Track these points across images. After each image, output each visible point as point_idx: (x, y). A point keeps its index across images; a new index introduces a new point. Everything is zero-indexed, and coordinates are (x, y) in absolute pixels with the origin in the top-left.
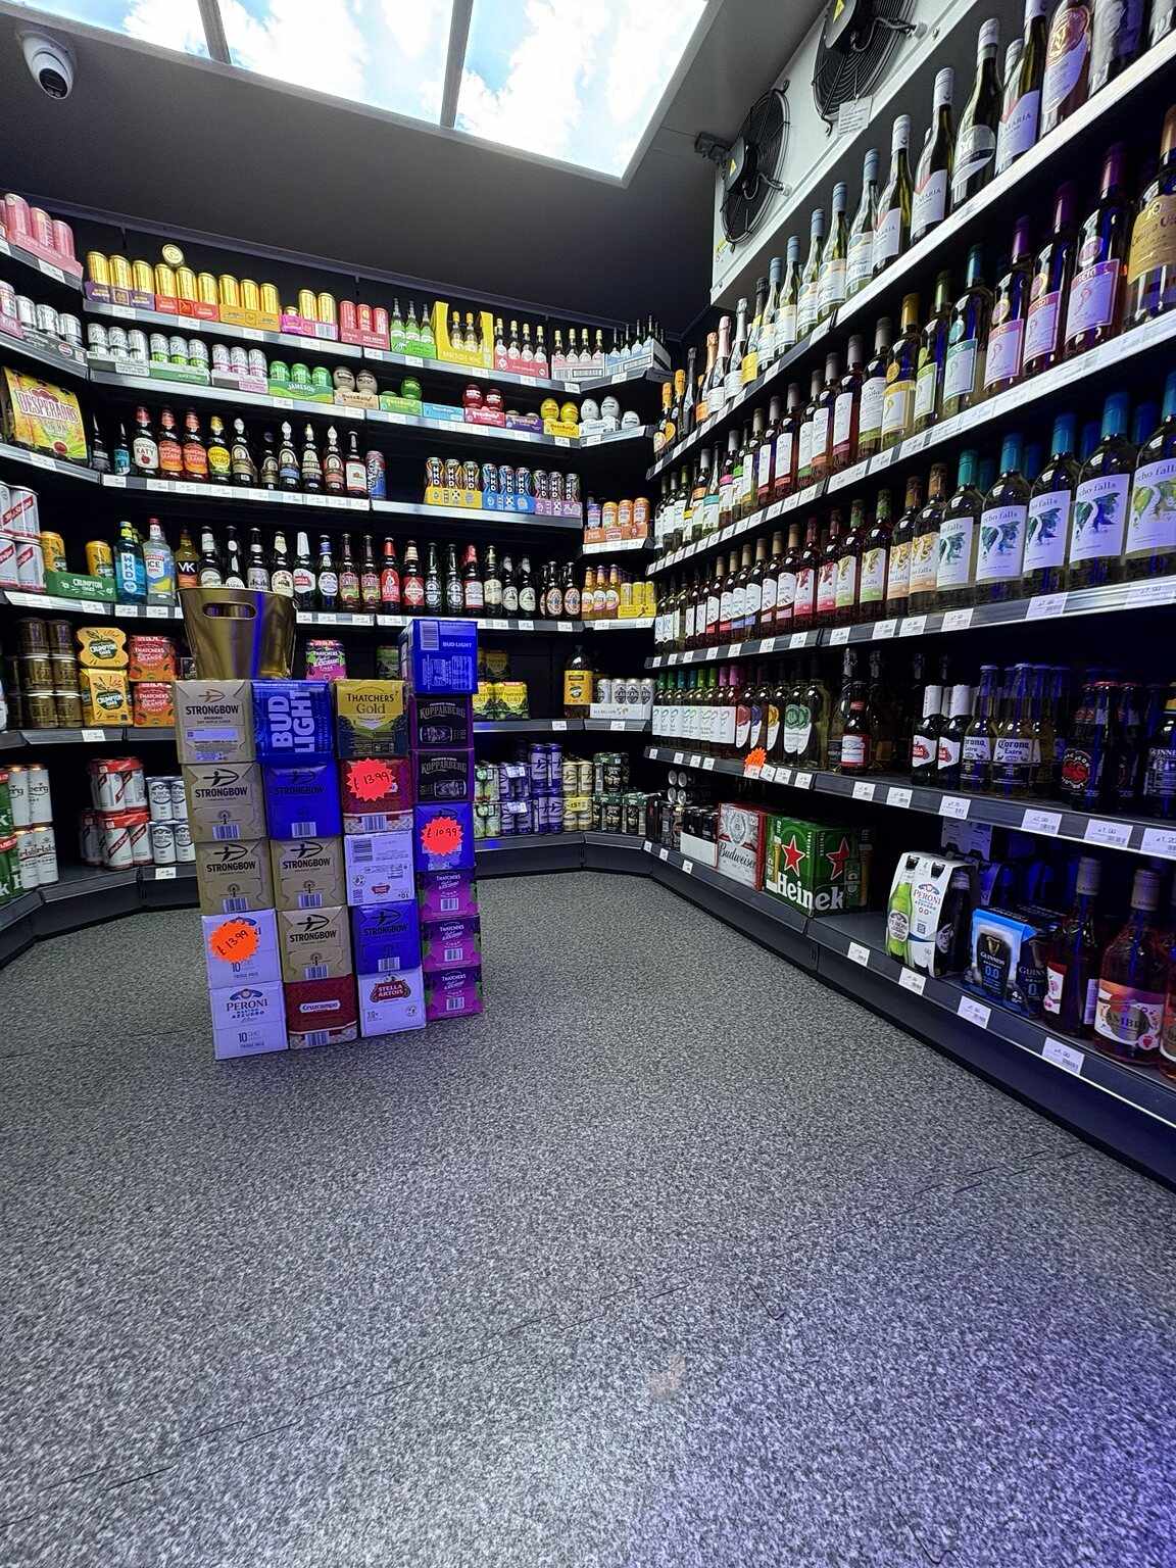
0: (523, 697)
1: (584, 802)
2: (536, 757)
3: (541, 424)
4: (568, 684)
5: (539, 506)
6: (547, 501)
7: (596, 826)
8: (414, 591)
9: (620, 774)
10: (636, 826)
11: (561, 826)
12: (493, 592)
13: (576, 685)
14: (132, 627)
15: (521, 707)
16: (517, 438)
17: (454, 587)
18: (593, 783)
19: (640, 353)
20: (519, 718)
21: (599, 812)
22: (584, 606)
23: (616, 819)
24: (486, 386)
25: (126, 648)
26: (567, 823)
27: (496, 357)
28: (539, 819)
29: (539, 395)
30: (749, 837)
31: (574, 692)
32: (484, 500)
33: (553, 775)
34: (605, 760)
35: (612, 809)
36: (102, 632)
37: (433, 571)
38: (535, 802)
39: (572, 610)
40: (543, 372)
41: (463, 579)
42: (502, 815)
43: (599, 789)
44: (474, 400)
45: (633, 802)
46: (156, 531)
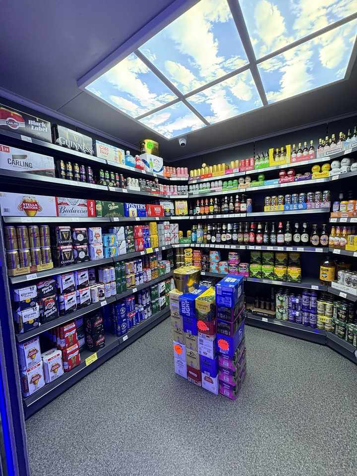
1: (327, 319)
2: (304, 297)
3: (311, 176)
4: (321, 272)
6: (313, 203)
7: (333, 331)
8: (259, 238)
9: (345, 314)
10: (352, 340)
11: (315, 326)
12: (288, 237)
13: (326, 273)
14: (194, 248)
15: (297, 278)
17: (273, 236)
18: (332, 313)
20: (297, 282)
21: (334, 326)
22: (330, 242)
23: (342, 333)
25: (192, 253)
26: (318, 325)
27: (291, 158)
28: (305, 320)
31: (324, 275)
32: (285, 207)
33: (312, 305)
34: (338, 306)
35: (341, 328)
36: (188, 250)
37: (266, 231)
38: (303, 313)
39: (323, 243)
40: (312, 157)
41: (276, 233)
42: (289, 314)
43: (335, 317)
44: (282, 175)
45: (351, 329)
46: (199, 227)
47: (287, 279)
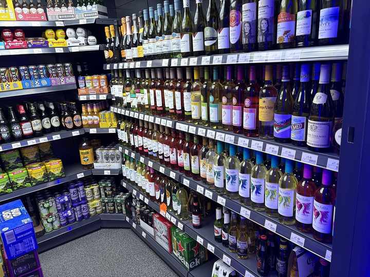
0: (60, 168)
1: (97, 202)
2: (72, 191)
3: (47, 43)
4: (82, 156)
5: (53, 81)
6: (57, 78)
7: (104, 211)
9: (111, 190)
10: (122, 210)
11: (89, 215)
12: (37, 125)
13: (85, 156)
15: (61, 172)
16: (35, 53)
17: (16, 127)
18: (100, 194)
19: (91, 10)
20: (61, 177)
21: (105, 206)
22: (83, 122)
23: (112, 208)
24: (13, 30)
26: (91, 213)
27: (16, 14)
28: (78, 215)
29: (43, 29)
30: (165, 233)
31: (85, 159)
32: (23, 85)
33: (81, 196)
34: (104, 185)
35: (110, 204)
38: (75, 209)
39: (78, 125)
40: (43, 18)
41: (20, 122)
42: (60, 218)
43: (103, 196)
44: (8, 37)
45: (118, 201)
47: (49, 178)
